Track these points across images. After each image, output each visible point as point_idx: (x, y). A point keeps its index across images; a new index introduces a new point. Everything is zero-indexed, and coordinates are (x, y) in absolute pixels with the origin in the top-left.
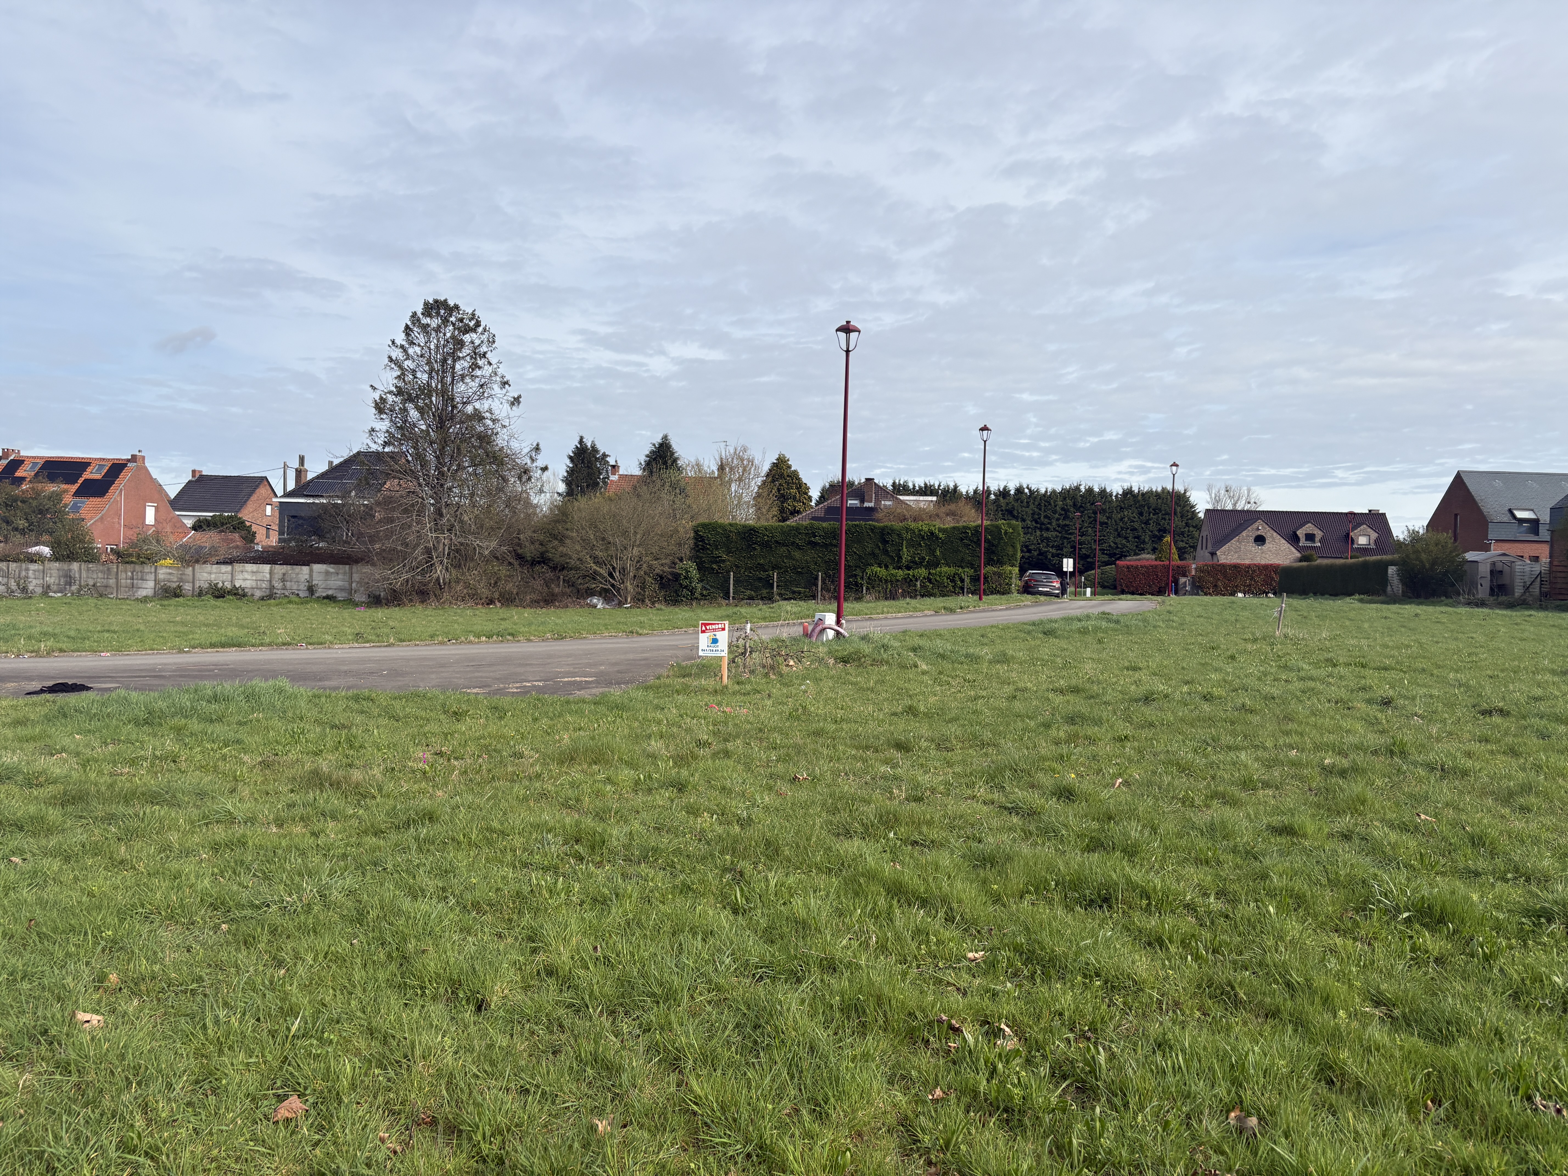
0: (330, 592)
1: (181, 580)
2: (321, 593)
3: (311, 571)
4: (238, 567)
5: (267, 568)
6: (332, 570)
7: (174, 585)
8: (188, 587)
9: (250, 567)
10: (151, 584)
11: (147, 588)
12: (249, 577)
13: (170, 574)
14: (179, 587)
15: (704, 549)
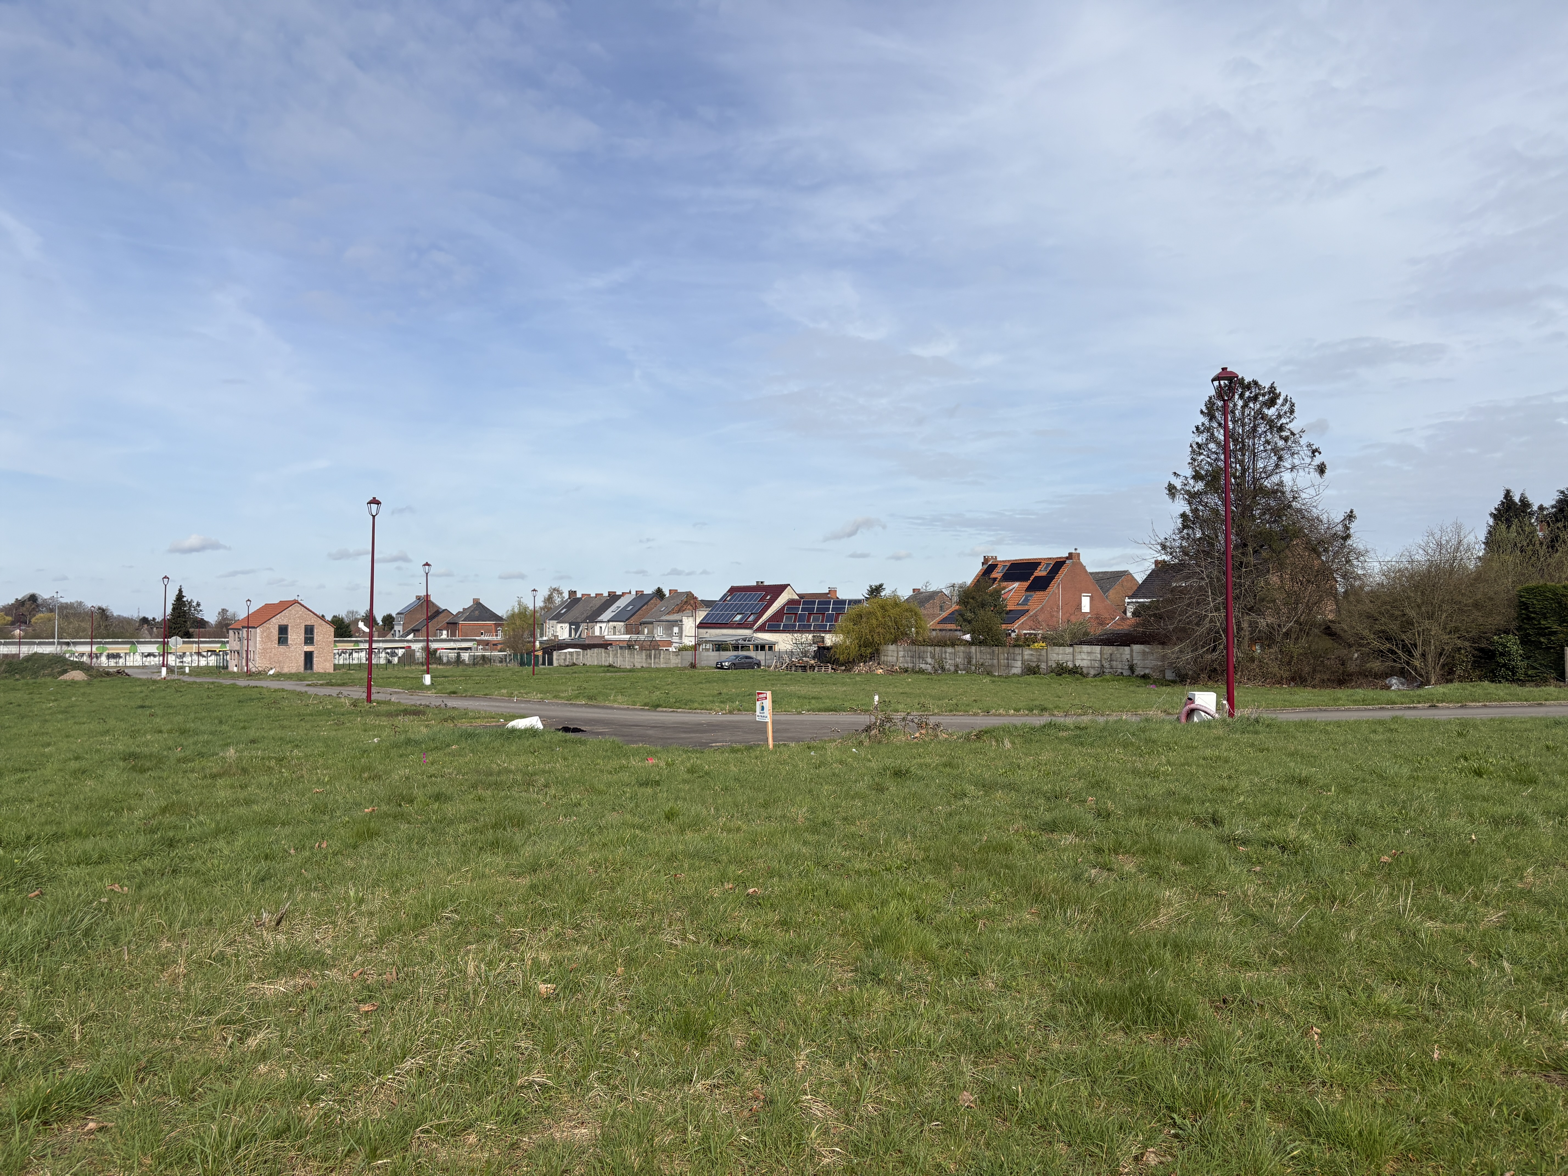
0: (1147, 671)
1: (1039, 660)
2: (1139, 671)
3: (1132, 651)
4: (1078, 648)
5: (1097, 648)
6: (1147, 650)
7: (1034, 665)
8: (1043, 666)
9: (1086, 648)
10: (1019, 664)
11: (1017, 667)
12: (1085, 657)
13: (1032, 655)
14: (1038, 666)
15: (1529, 619)
